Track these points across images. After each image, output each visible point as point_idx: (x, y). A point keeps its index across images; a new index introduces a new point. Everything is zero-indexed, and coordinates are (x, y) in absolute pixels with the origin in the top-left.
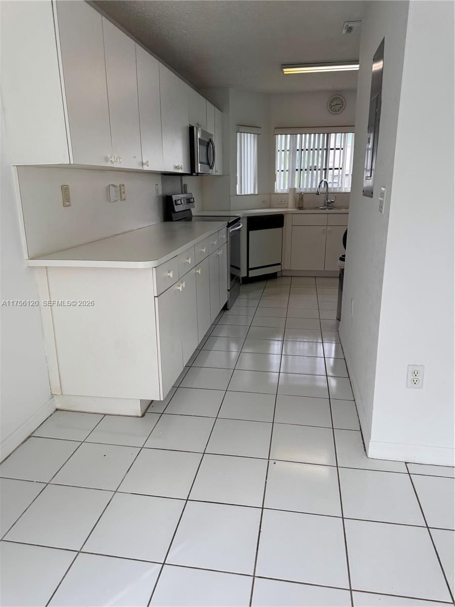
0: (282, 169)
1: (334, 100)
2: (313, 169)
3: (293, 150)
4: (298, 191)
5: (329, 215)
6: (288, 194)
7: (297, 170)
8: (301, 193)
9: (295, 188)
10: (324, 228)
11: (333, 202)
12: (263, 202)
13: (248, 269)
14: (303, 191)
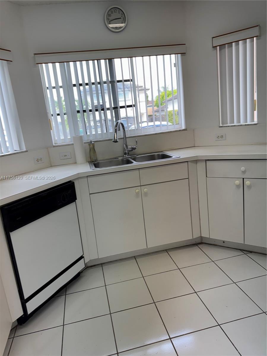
0: (58, 112)
1: (112, 13)
2: (100, 109)
3: (68, 86)
4: (85, 140)
5: (141, 171)
6: (73, 144)
7: (78, 112)
8: (91, 142)
9: (81, 137)
10: (137, 191)
11: (134, 149)
12: (38, 161)
13: (24, 302)
14: (92, 139)
